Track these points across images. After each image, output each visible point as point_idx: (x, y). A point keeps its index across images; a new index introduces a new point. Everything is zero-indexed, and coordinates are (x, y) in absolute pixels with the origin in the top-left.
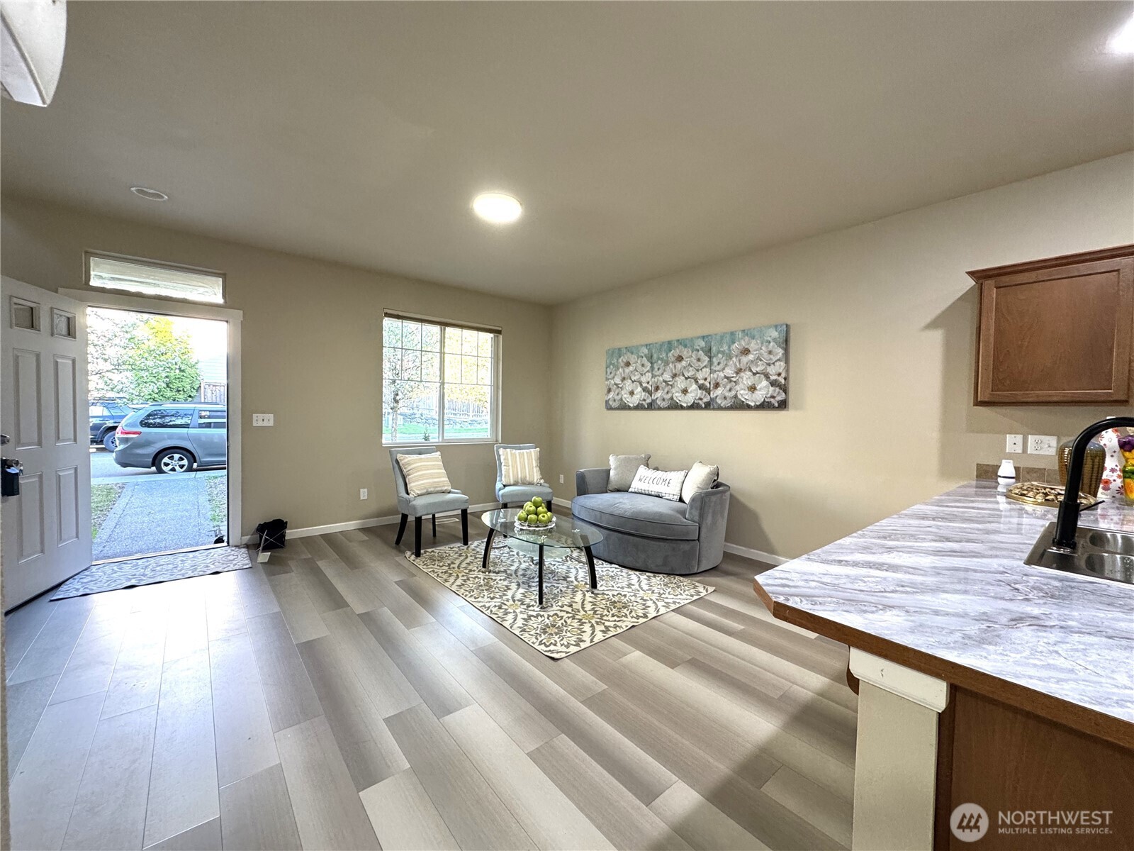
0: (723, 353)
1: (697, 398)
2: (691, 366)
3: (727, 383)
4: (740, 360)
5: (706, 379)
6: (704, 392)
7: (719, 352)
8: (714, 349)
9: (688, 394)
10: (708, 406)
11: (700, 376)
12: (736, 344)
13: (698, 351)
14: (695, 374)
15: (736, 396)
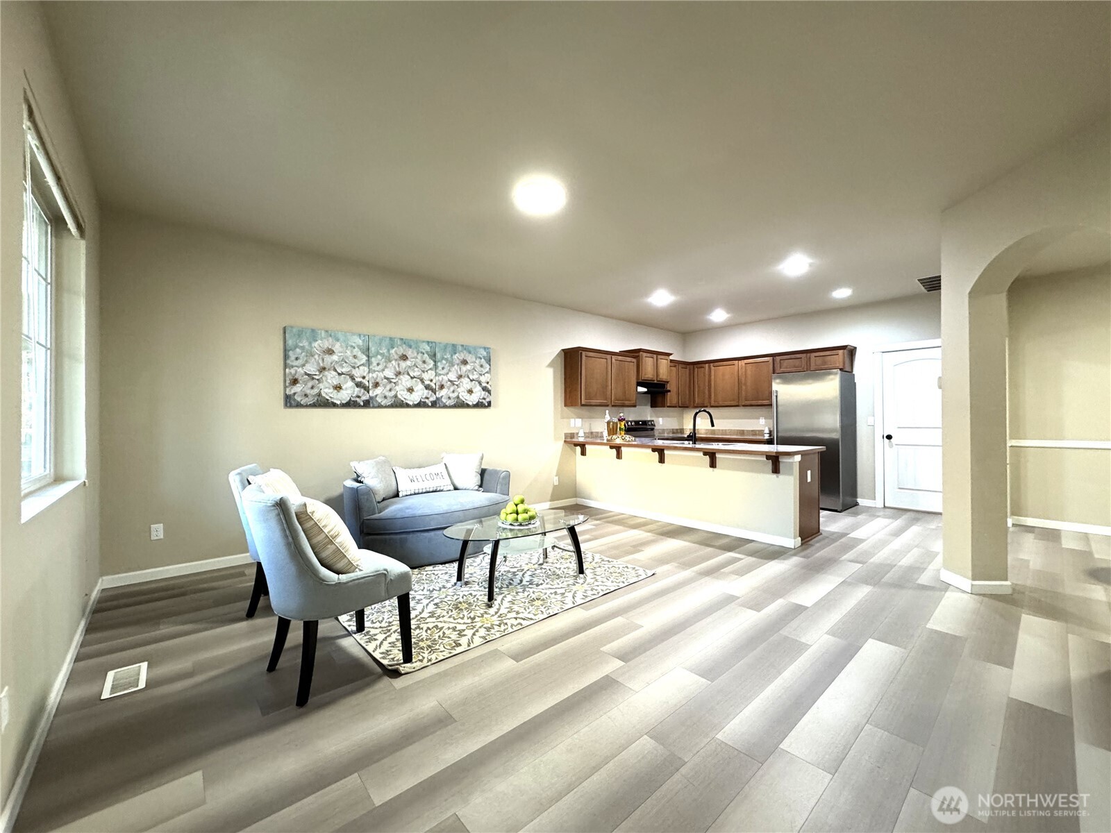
0: (446, 360)
1: (424, 397)
2: (417, 367)
3: (450, 386)
4: (460, 369)
5: (431, 381)
6: (430, 392)
7: (443, 358)
8: (439, 356)
9: (413, 393)
10: (434, 405)
11: (426, 376)
12: (457, 355)
13: (424, 354)
14: (421, 374)
15: (458, 397)
